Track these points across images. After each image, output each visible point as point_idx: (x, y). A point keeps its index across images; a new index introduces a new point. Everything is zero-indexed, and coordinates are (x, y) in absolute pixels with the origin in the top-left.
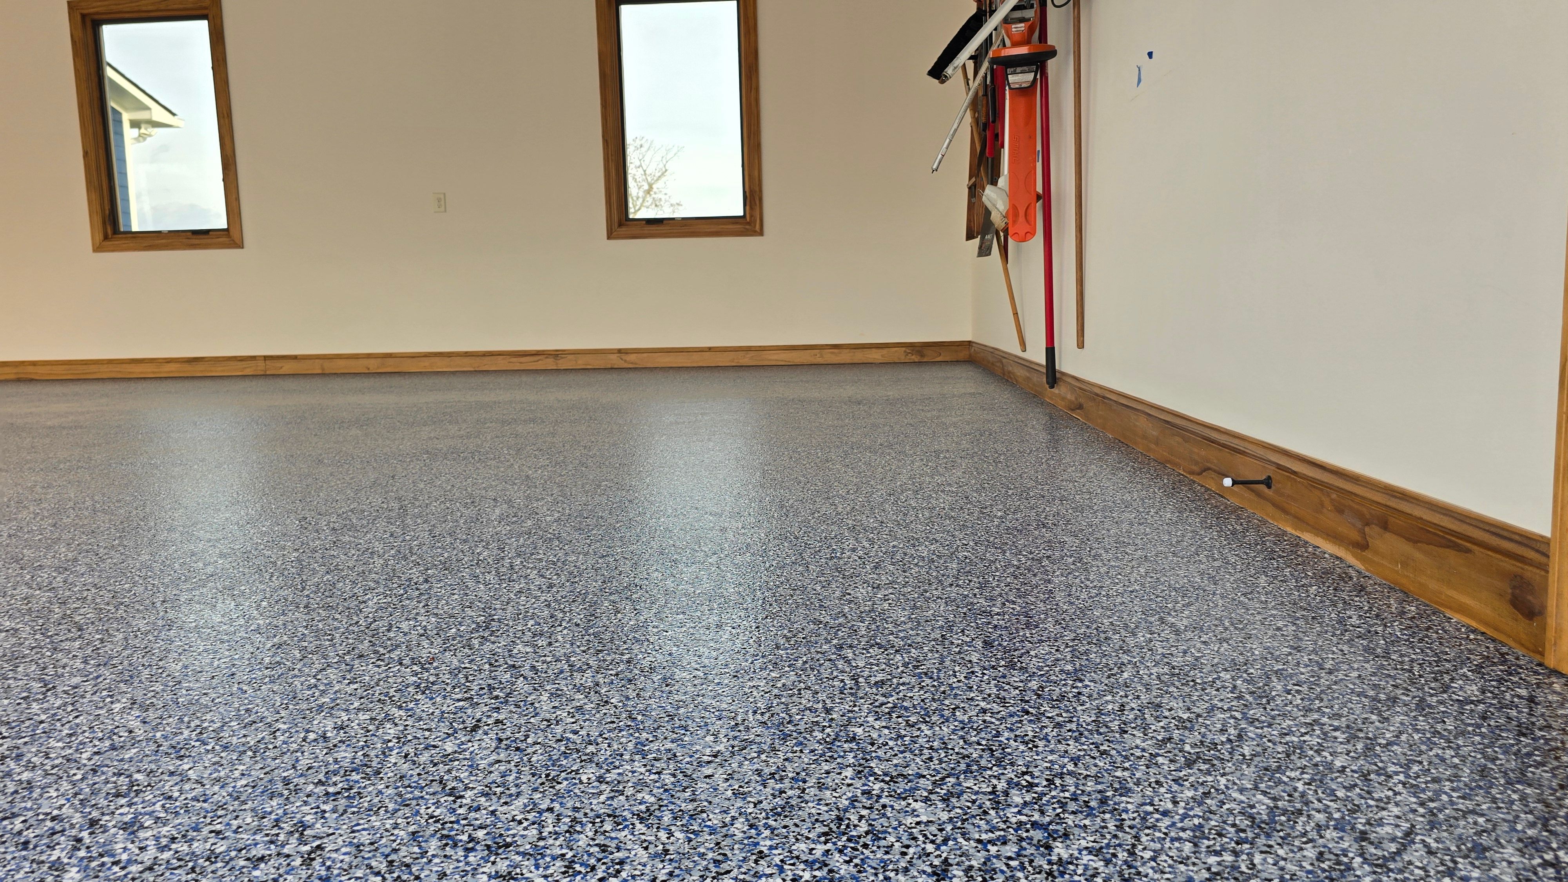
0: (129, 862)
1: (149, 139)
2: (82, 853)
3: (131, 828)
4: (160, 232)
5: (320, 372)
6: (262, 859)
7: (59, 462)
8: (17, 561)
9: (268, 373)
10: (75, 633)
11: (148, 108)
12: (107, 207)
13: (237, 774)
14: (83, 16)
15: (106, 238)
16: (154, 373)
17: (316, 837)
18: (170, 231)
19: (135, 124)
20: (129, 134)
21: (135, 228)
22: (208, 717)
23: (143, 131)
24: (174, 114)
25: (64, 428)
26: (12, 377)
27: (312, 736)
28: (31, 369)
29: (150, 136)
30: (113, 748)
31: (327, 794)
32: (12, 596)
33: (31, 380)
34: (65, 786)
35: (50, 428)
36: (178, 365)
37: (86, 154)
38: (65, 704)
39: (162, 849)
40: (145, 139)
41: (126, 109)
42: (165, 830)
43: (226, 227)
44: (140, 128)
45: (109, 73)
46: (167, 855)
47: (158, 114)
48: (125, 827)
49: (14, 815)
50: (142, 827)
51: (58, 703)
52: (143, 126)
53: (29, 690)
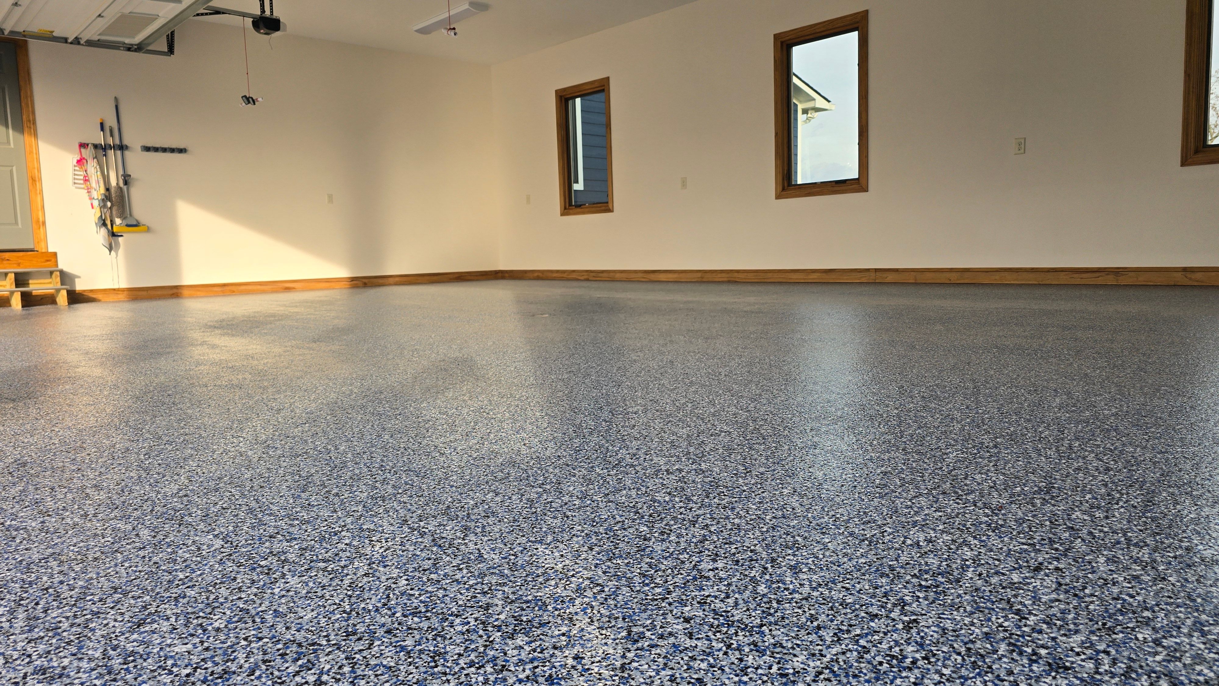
0: (794, 591)
1: (812, 120)
2: (767, 577)
3: (795, 570)
4: (815, 183)
5: (914, 281)
6: (876, 616)
7: (751, 333)
8: (729, 391)
9: (877, 281)
10: (761, 440)
11: (814, 100)
12: (786, 168)
13: (858, 554)
14: (782, 43)
15: (784, 189)
16: (804, 279)
17: (913, 613)
18: (822, 182)
19: (805, 111)
20: (801, 117)
21: (799, 182)
22: (840, 511)
23: (809, 115)
24: (829, 101)
25: (753, 312)
26: (726, 279)
27: (909, 542)
28: (736, 275)
29: (813, 118)
30: (784, 517)
31: (920, 585)
32: (728, 412)
33: (736, 282)
34: (758, 533)
35: (745, 312)
36: (819, 274)
37: (776, 134)
38: (757, 483)
39: (814, 589)
40: (810, 121)
41: (800, 102)
42: (815, 577)
43: (857, 177)
44: (807, 114)
45: (795, 80)
46: (815, 594)
47: (820, 103)
48: (791, 568)
49: (731, 543)
50: (801, 570)
51: (753, 481)
52: (810, 112)
53: (737, 470)
